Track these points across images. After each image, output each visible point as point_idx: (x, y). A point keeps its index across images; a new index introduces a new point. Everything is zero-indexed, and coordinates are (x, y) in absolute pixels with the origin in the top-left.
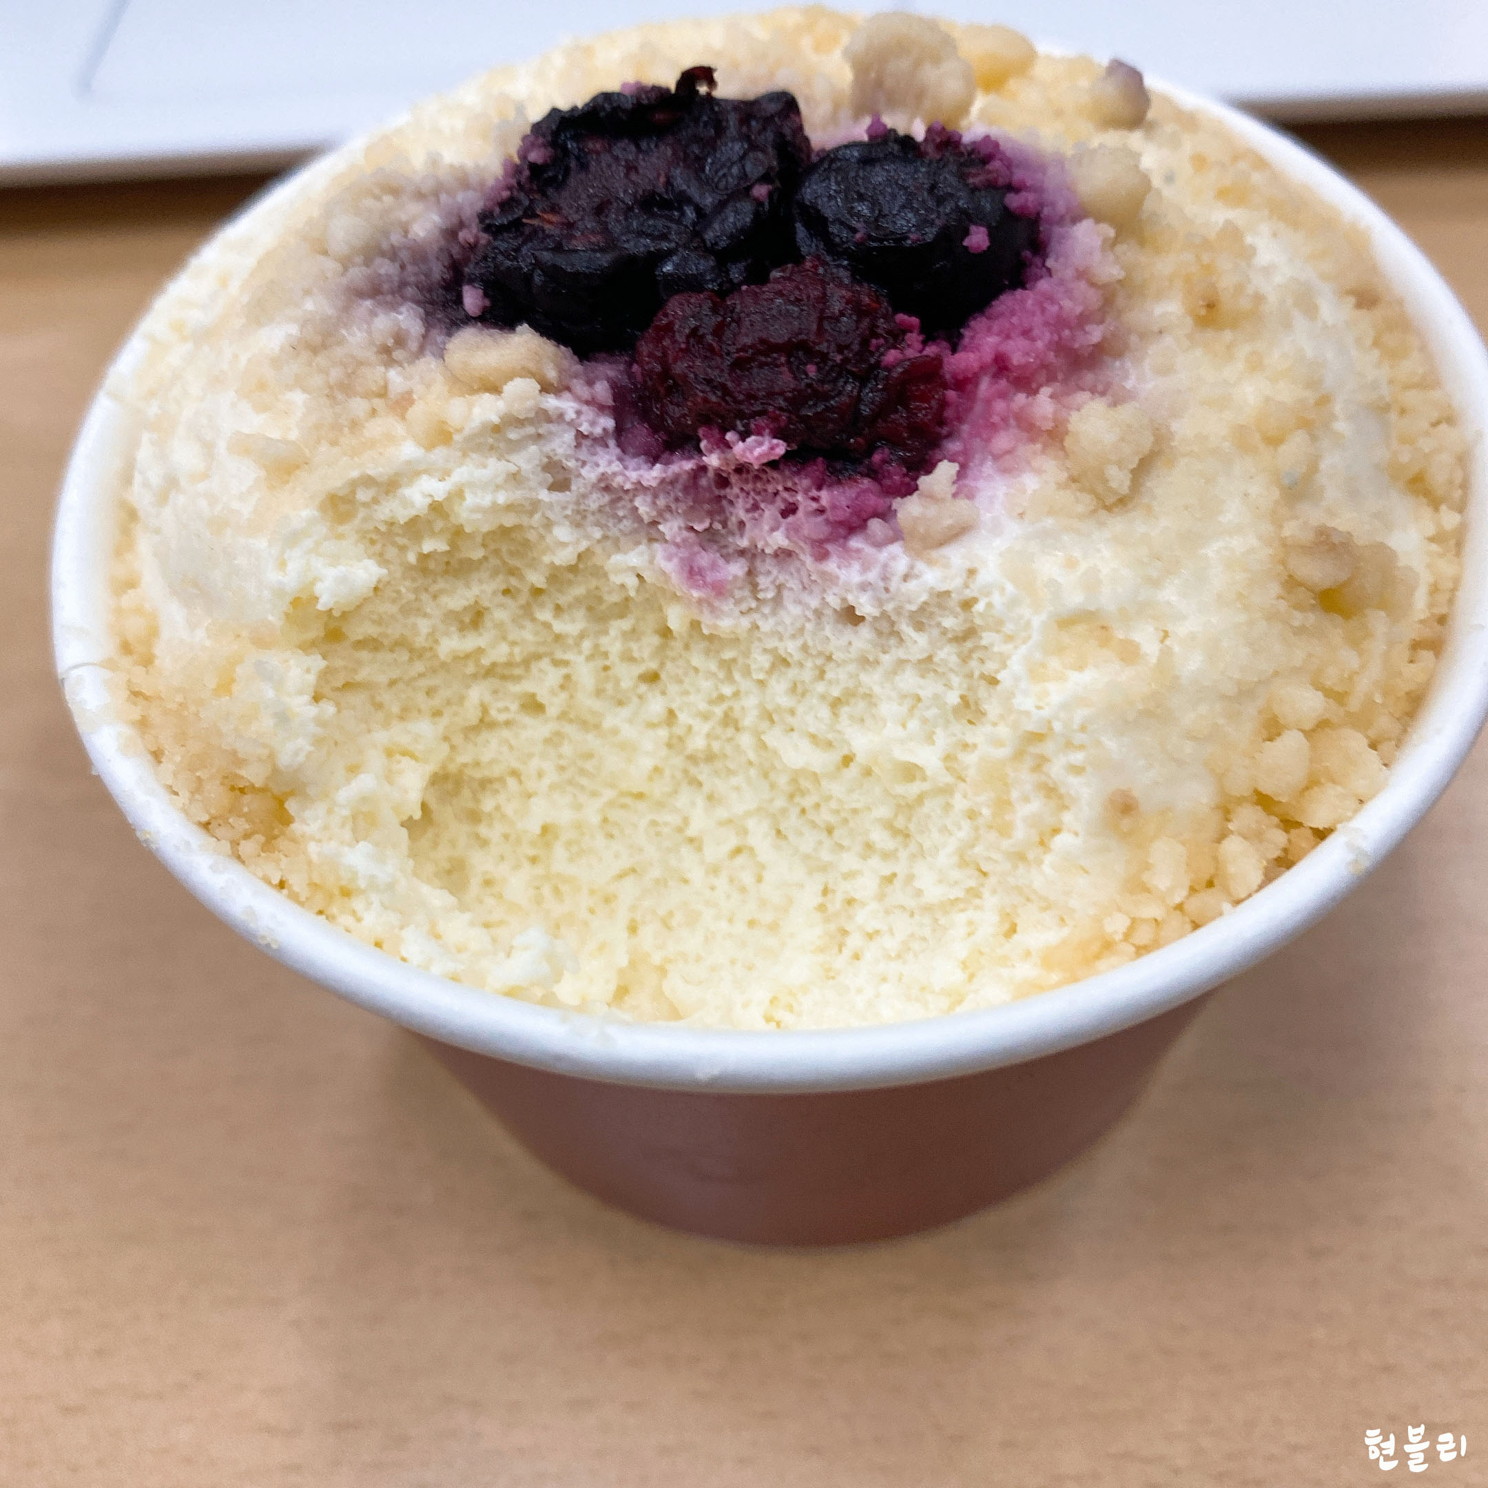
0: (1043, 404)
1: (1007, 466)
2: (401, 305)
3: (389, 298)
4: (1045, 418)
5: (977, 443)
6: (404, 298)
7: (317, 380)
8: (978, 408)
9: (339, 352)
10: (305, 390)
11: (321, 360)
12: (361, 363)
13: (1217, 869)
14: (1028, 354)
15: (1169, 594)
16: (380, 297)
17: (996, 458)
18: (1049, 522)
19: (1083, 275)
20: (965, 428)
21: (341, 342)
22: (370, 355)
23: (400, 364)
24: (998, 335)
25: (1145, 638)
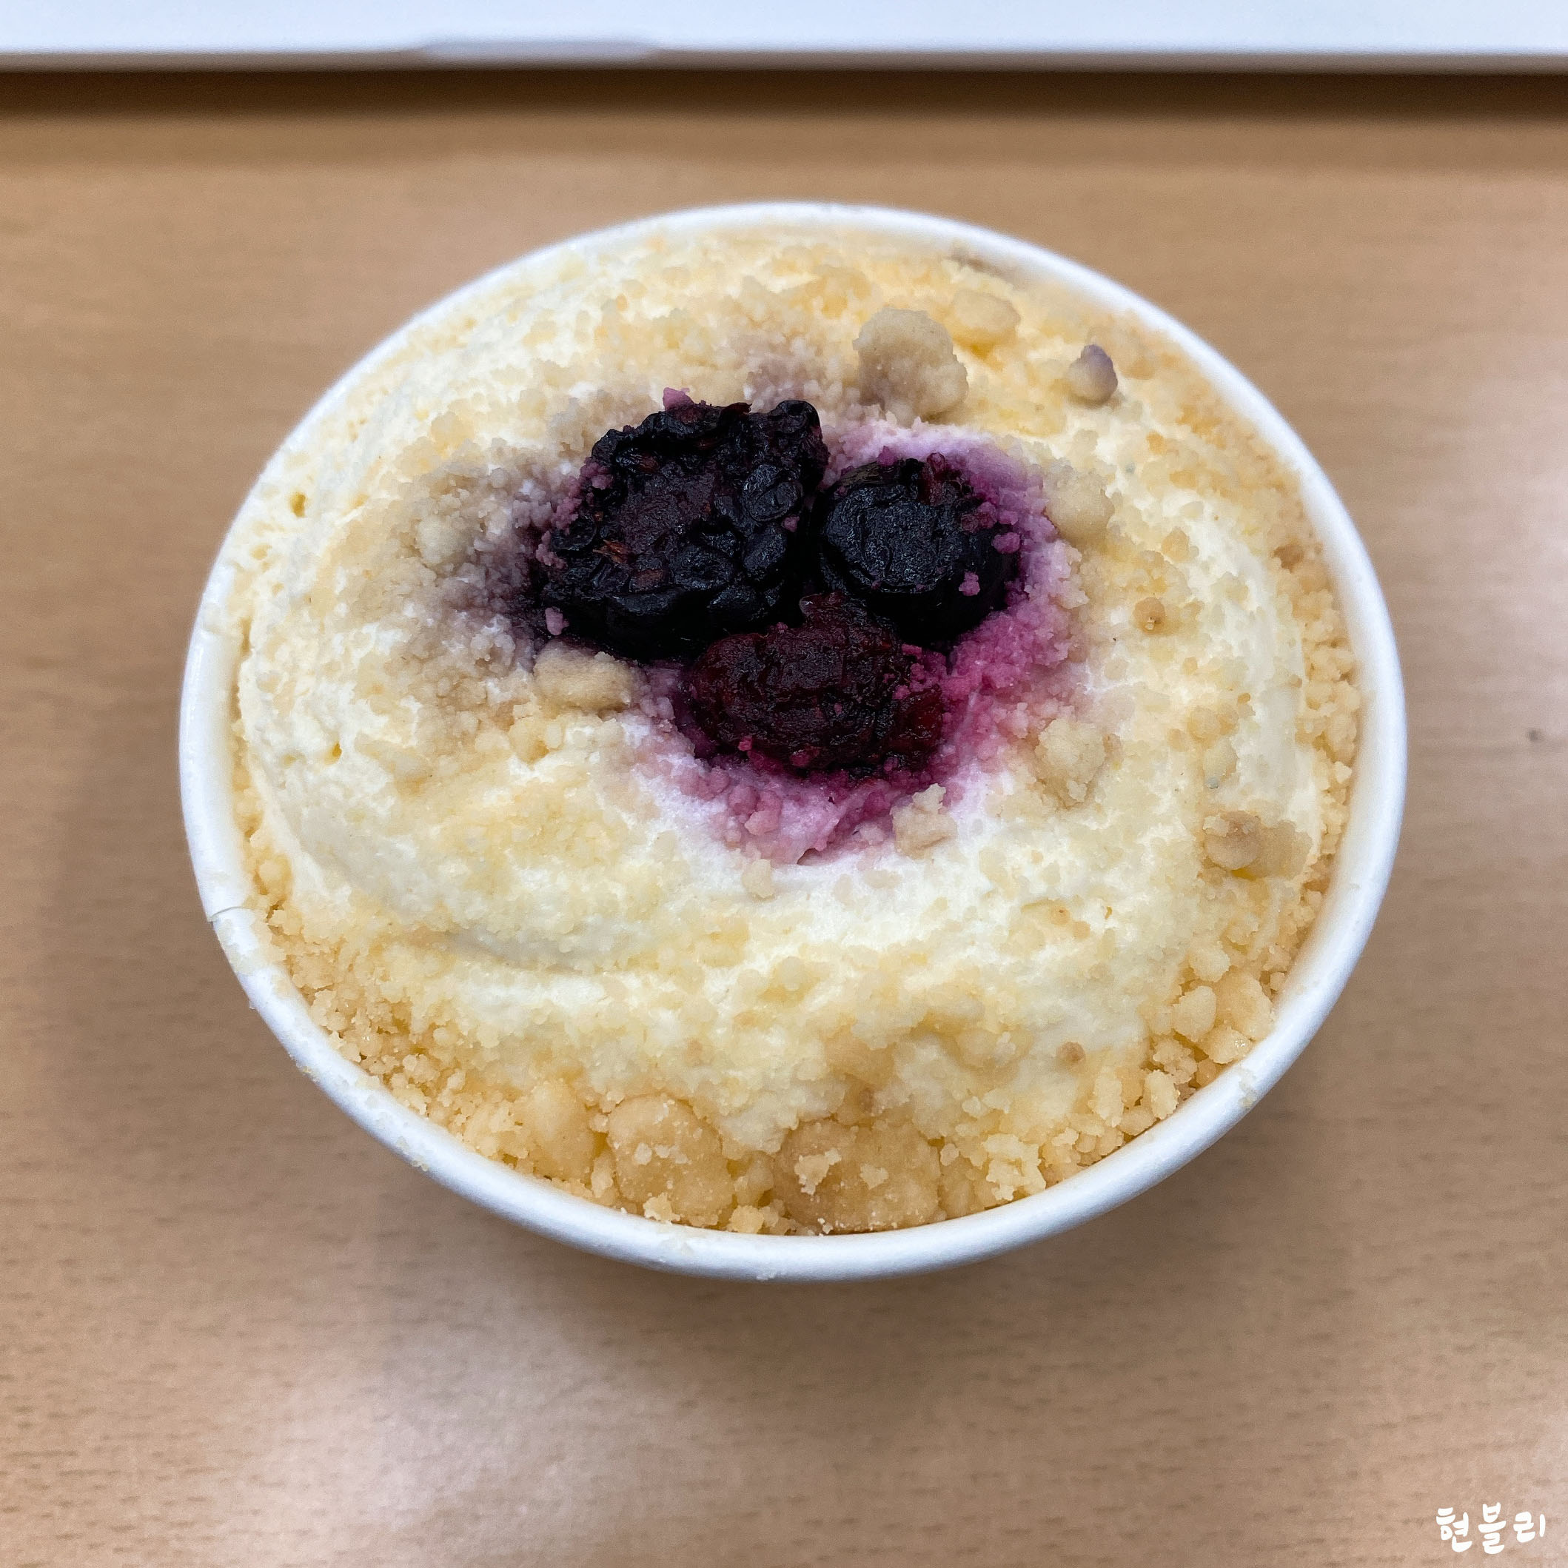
0: (1020, 718)
1: (990, 766)
2: (492, 617)
3: (481, 612)
4: (1020, 730)
5: (966, 747)
6: (494, 612)
7: (428, 690)
8: (968, 719)
9: (443, 663)
10: (418, 699)
11: (429, 669)
12: (464, 677)
13: (1143, 1092)
14: (1007, 679)
15: (1112, 879)
16: (473, 610)
17: (982, 761)
18: (1020, 820)
19: (1054, 601)
20: (958, 735)
21: (445, 652)
22: (470, 669)
23: (496, 676)
24: (985, 659)
25: (1092, 916)
